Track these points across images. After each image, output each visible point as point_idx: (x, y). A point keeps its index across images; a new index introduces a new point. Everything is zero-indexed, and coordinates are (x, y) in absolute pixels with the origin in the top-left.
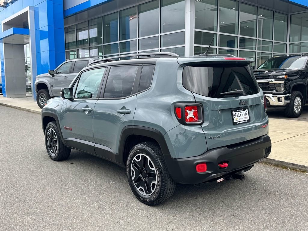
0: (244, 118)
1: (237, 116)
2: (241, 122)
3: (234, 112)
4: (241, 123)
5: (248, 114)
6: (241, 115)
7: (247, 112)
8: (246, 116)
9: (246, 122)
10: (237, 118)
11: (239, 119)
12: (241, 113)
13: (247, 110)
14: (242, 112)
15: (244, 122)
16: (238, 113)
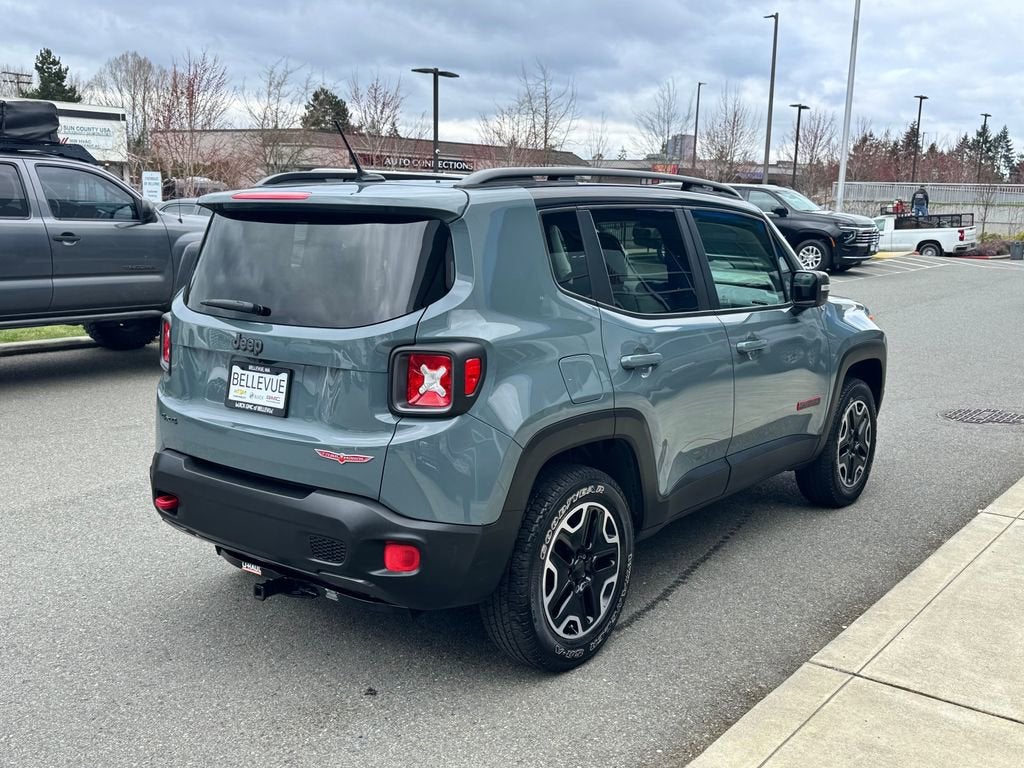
0: (269, 397)
1: (243, 383)
2: (250, 407)
3: (236, 369)
4: (249, 410)
5: (284, 390)
6: (262, 386)
7: (285, 384)
8: (276, 394)
9: (268, 414)
10: (245, 389)
11: (248, 395)
12: (261, 380)
13: (284, 376)
14: (268, 377)
15: (260, 409)
16: (252, 375)
